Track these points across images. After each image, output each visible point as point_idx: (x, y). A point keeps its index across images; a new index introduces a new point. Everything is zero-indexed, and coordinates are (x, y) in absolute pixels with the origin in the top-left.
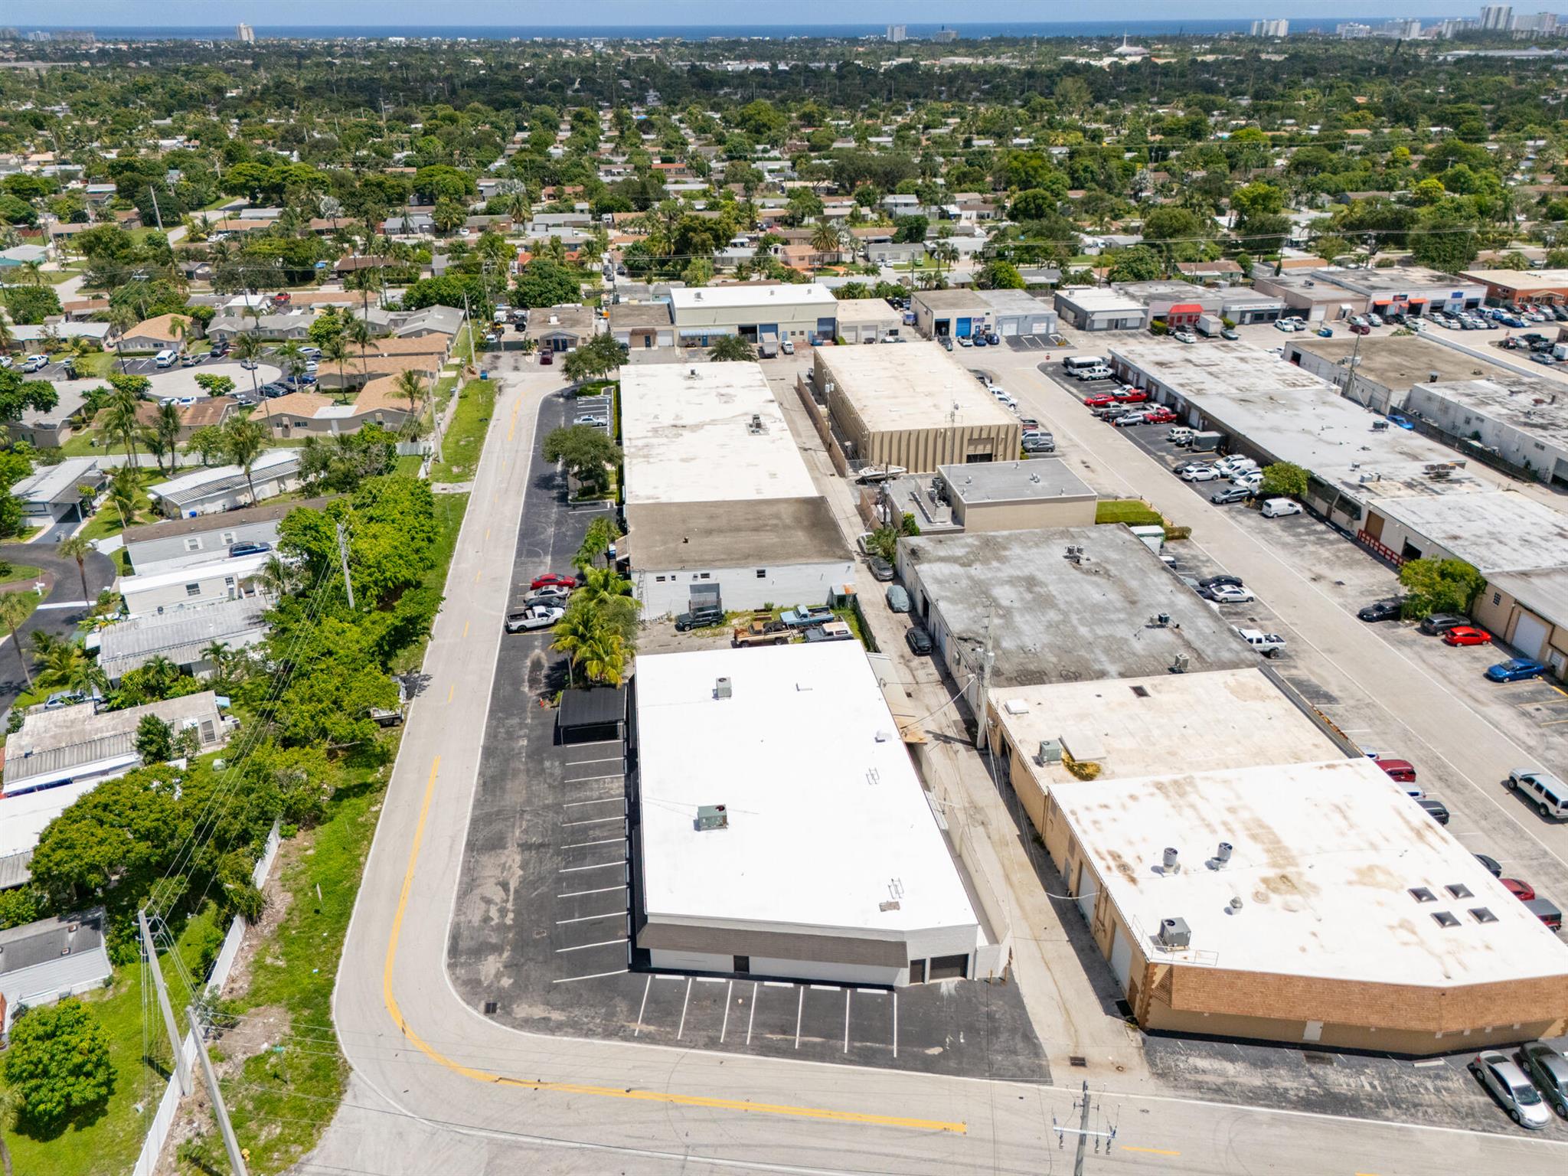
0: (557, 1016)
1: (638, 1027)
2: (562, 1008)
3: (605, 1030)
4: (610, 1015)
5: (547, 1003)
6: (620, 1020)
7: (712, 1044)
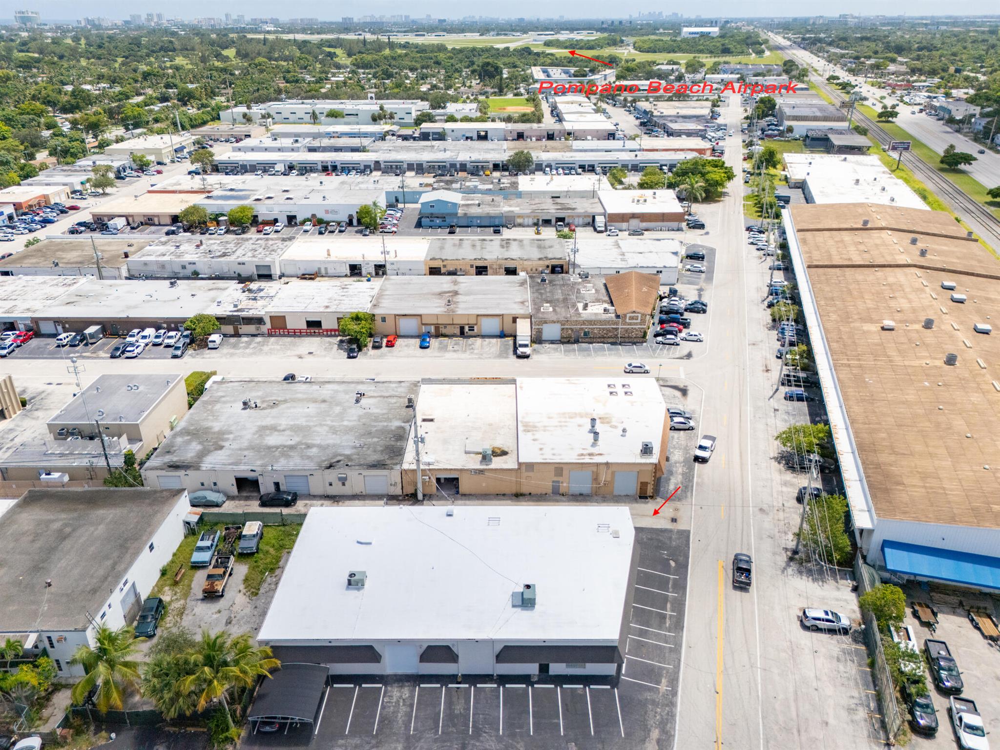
0: (655, 734)
1: (663, 687)
2: (647, 730)
3: (667, 705)
4: (654, 703)
5: (643, 741)
6: (659, 698)
7: (677, 650)
